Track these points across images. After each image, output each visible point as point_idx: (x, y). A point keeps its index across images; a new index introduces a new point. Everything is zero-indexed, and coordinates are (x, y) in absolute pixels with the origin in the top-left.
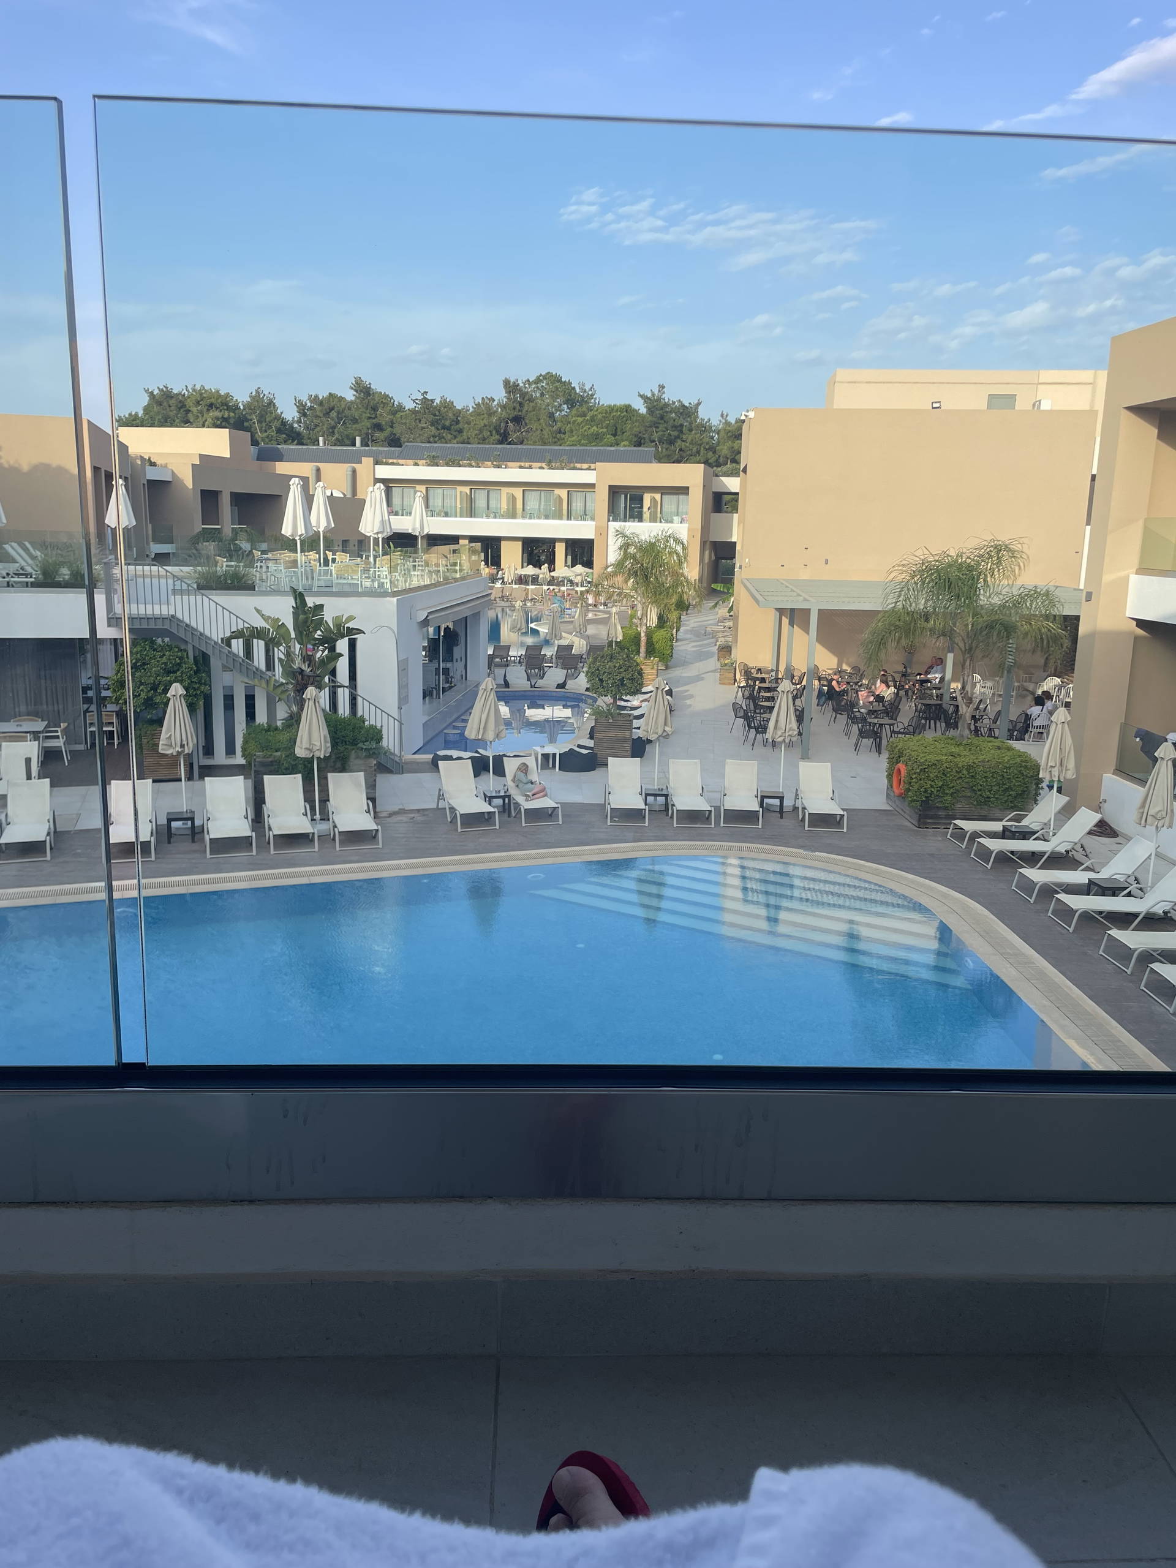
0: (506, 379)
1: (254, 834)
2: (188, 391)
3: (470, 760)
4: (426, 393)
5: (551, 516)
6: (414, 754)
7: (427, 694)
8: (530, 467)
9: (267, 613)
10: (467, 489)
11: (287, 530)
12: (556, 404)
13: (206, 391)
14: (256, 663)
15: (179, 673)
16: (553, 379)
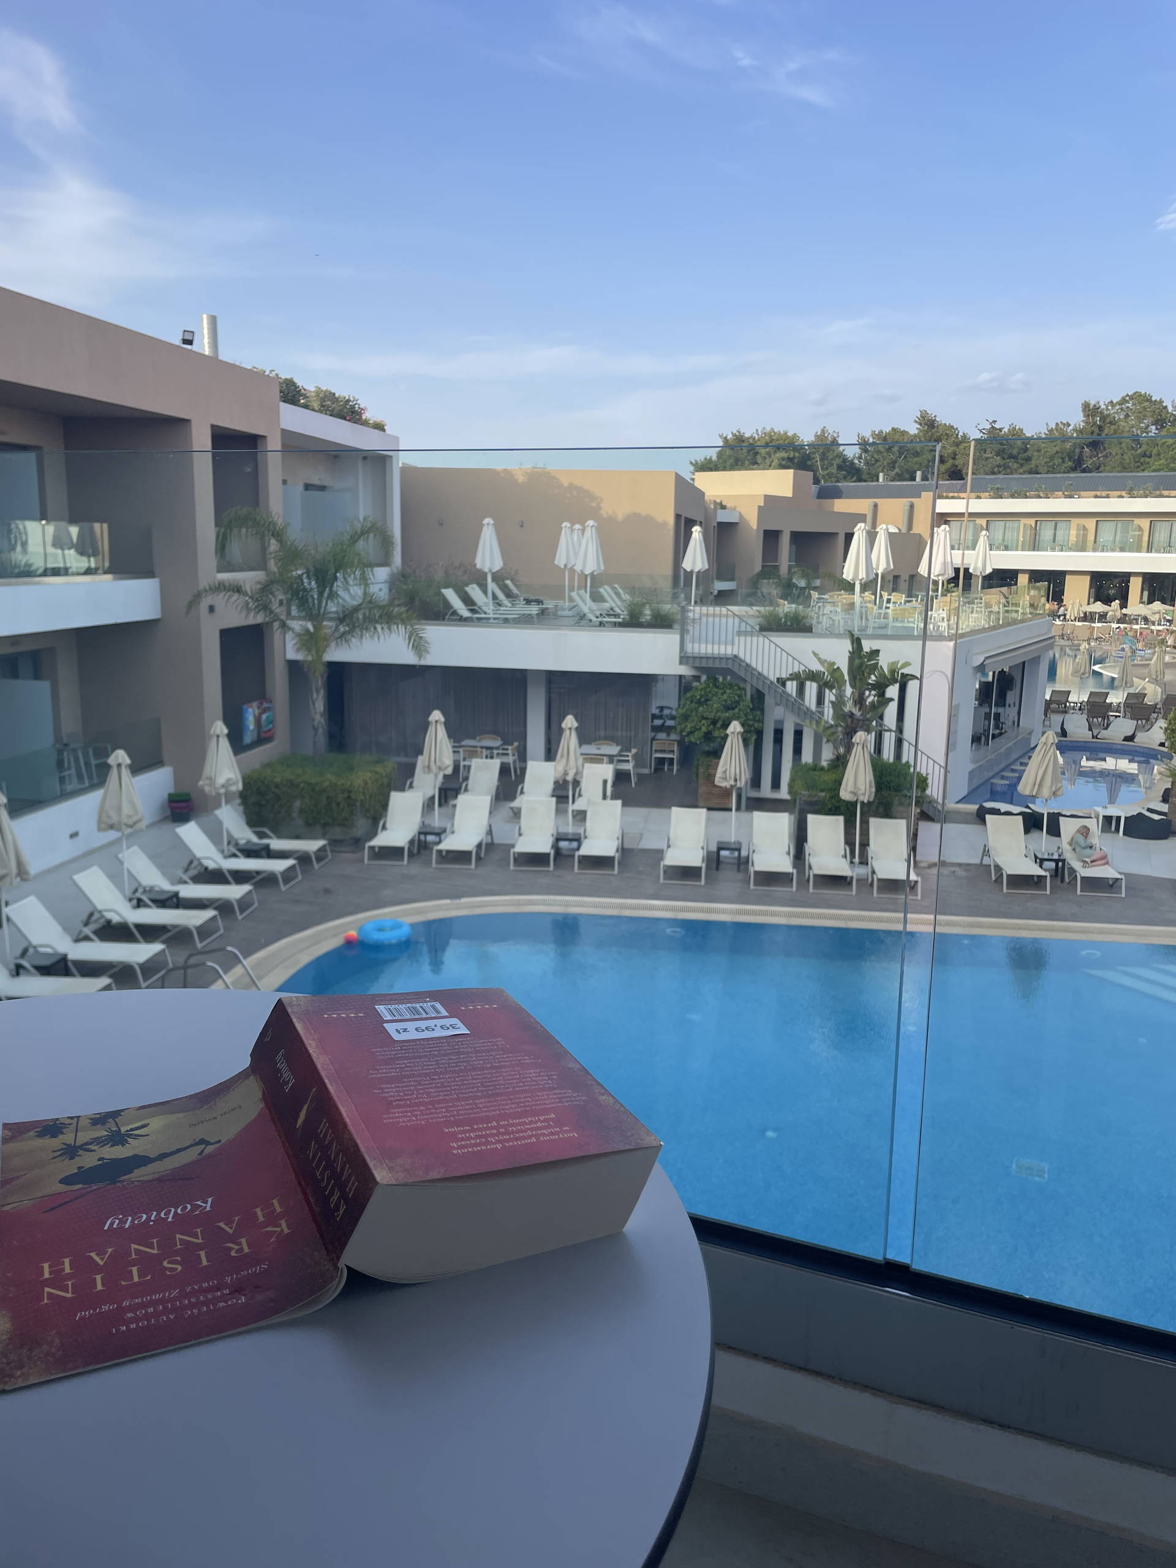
0: (1085, 402)
1: (795, 871)
2: (758, 434)
3: (1020, 817)
4: (995, 422)
5: (1127, 549)
6: (958, 802)
7: (976, 739)
8: (1108, 497)
9: (823, 657)
10: (1031, 522)
11: (848, 574)
12: (1142, 425)
13: (775, 433)
14: (807, 703)
15: (736, 710)
16: (1142, 400)
